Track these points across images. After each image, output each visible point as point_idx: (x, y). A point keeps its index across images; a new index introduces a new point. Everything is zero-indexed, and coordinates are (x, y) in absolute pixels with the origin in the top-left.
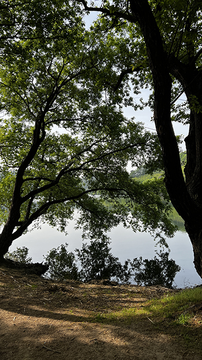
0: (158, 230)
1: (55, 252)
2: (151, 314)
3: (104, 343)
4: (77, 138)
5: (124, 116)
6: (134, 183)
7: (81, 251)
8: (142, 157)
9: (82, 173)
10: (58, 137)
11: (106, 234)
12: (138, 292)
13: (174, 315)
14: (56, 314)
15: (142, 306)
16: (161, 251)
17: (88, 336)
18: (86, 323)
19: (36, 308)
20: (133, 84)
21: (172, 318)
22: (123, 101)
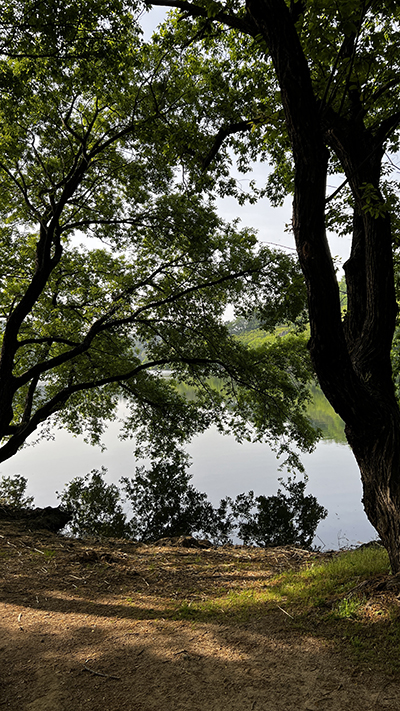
0: (284, 439)
1: (80, 484)
2: (285, 600)
3: (201, 657)
4: (123, 257)
5: (219, 217)
6: (238, 348)
7: (133, 481)
8: (254, 298)
9: (134, 329)
10: (83, 255)
11: (183, 447)
12: (254, 560)
13: (328, 602)
14: (101, 606)
15: (265, 586)
16: (290, 479)
17: (169, 645)
18: (163, 622)
19: (59, 595)
20: (236, 153)
21: (325, 606)
22: (217, 187)
